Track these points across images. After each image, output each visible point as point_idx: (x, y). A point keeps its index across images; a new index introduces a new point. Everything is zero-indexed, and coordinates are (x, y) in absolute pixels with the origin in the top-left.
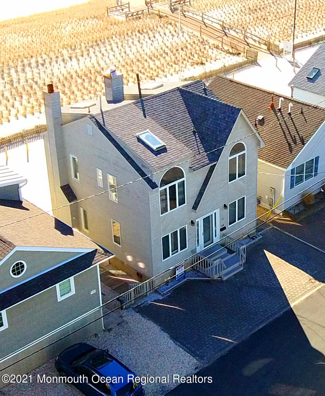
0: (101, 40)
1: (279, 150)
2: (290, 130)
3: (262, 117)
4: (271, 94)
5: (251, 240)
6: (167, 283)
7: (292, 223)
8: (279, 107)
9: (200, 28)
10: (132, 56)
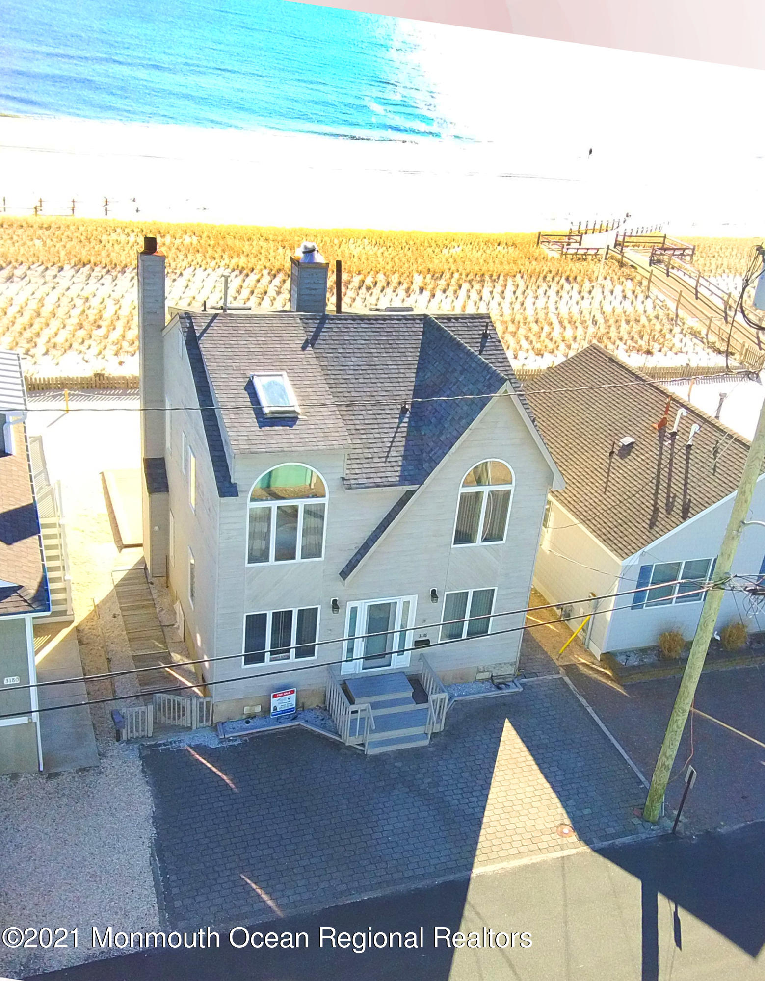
0: (491, 276)
1: (629, 517)
2: (674, 481)
3: (632, 440)
4: (668, 396)
5: (493, 689)
6: (252, 716)
7: (609, 683)
8: (675, 430)
9: (678, 295)
10: (530, 312)
